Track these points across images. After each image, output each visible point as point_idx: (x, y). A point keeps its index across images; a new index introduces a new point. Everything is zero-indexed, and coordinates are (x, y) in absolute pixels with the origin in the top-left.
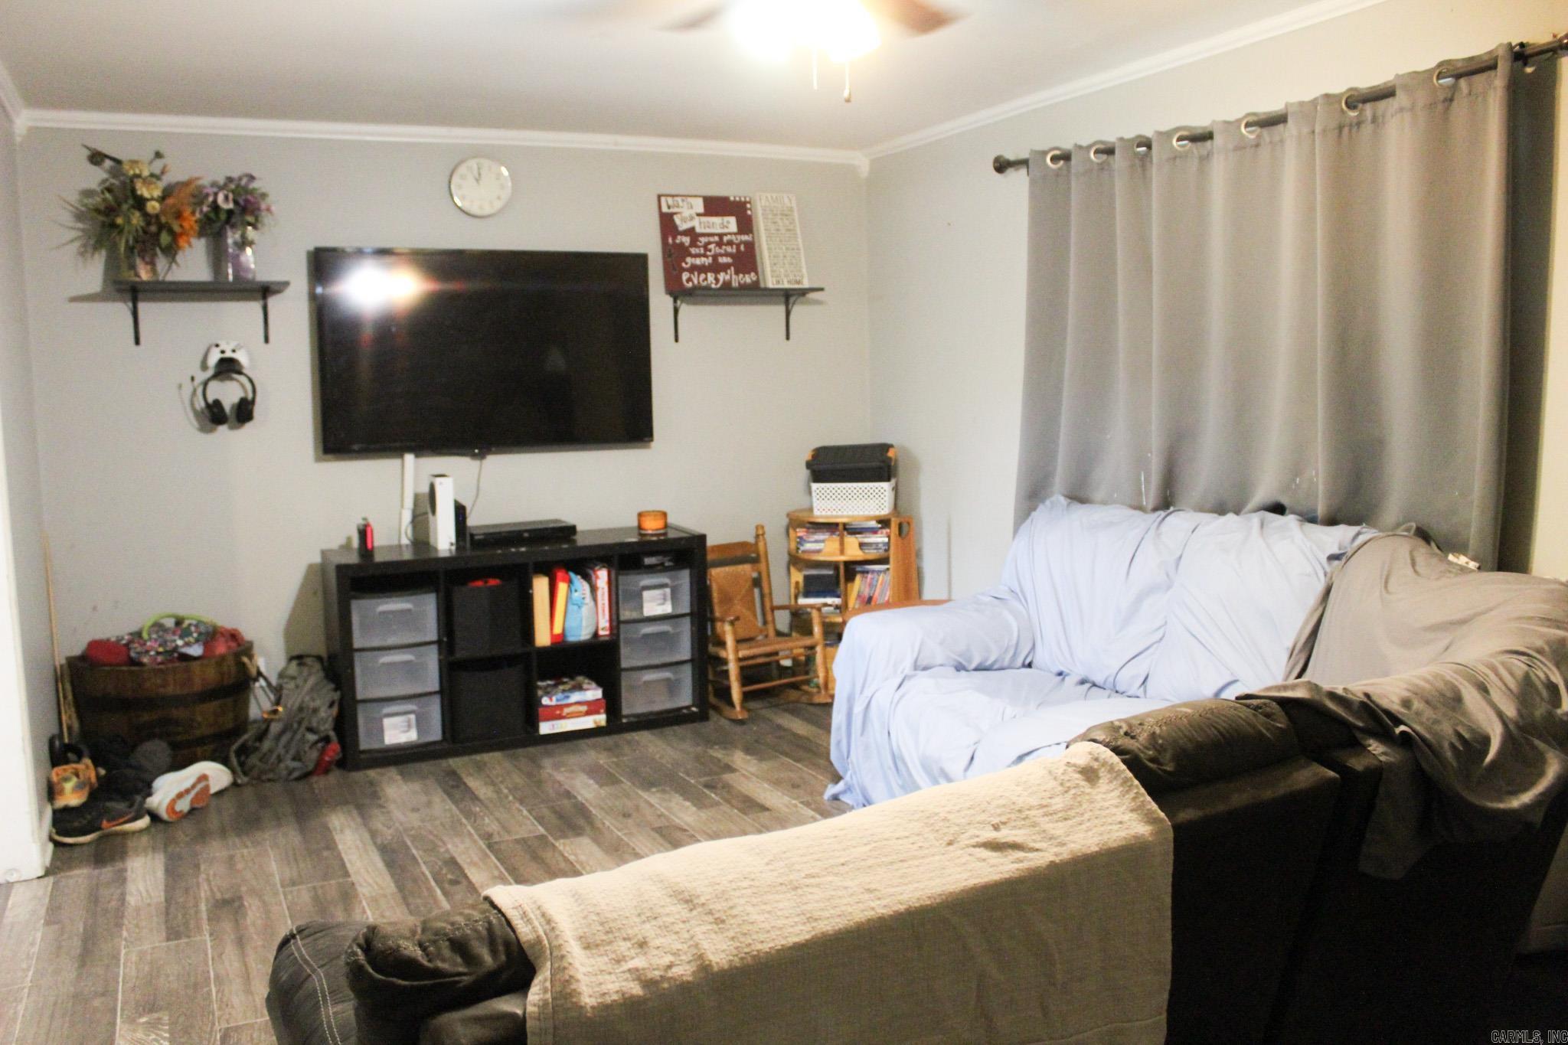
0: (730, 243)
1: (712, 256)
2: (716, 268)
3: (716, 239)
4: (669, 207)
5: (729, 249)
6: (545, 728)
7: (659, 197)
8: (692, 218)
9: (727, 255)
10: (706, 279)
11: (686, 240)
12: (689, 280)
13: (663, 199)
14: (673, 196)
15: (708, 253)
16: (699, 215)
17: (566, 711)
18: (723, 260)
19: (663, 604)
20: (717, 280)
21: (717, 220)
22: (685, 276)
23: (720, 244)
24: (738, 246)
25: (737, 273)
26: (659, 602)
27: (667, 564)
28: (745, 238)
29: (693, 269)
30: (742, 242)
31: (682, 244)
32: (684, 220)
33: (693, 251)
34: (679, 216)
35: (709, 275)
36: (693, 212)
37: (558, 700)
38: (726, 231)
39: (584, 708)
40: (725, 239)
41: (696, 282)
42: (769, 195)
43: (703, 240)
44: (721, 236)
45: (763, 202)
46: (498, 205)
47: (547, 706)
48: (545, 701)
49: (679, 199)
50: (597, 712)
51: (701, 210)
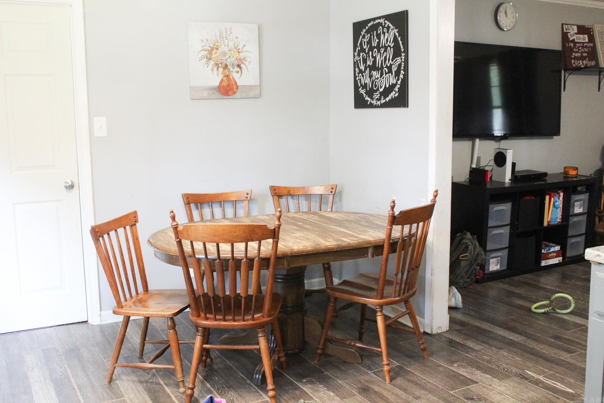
0: (586, 47)
1: (581, 52)
2: (582, 58)
3: (582, 45)
4: (566, 30)
5: (586, 50)
6: (543, 263)
7: (562, 25)
8: (574, 35)
9: (585, 52)
10: (579, 63)
11: (572, 45)
12: (574, 63)
13: (564, 26)
14: (567, 24)
15: (579, 51)
16: (576, 34)
17: (550, 255)
18: (585, 54)
19: (580, 208)
20: (583, 63)
21: (581, 36)
22: (573, 61)
23: (583, 47)
24: (589, 48)
25: (589, 61)
26: (579, 207)
27: (584, 190)
28: (591, 45)
29: (576, 58)
30: (590, 47)
31: (571, 46)
32: (571, 36)
33: (575, 50)
34: (569, 34)
35: (580, 61)
36: (574, 32)
37: (547, 251)
38: (584, 41)
39: (555, 254)
40: (585, 45)
41: (576, 64)
42: (599, 25)
43: (578, 45)
44: (583, 43)
45: (598, 28)
46: (512, 25)
47: (544, 253)
48: (543, 251)
49: (569, 26)
50: (559, 257)
51: (576, 31)
